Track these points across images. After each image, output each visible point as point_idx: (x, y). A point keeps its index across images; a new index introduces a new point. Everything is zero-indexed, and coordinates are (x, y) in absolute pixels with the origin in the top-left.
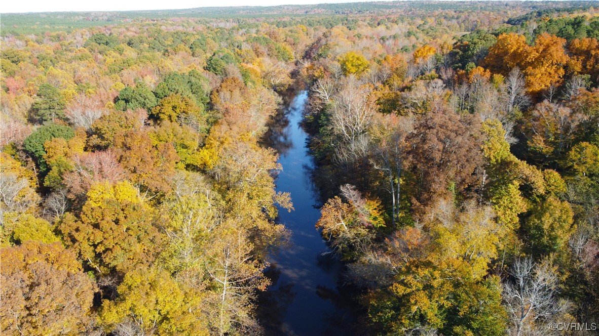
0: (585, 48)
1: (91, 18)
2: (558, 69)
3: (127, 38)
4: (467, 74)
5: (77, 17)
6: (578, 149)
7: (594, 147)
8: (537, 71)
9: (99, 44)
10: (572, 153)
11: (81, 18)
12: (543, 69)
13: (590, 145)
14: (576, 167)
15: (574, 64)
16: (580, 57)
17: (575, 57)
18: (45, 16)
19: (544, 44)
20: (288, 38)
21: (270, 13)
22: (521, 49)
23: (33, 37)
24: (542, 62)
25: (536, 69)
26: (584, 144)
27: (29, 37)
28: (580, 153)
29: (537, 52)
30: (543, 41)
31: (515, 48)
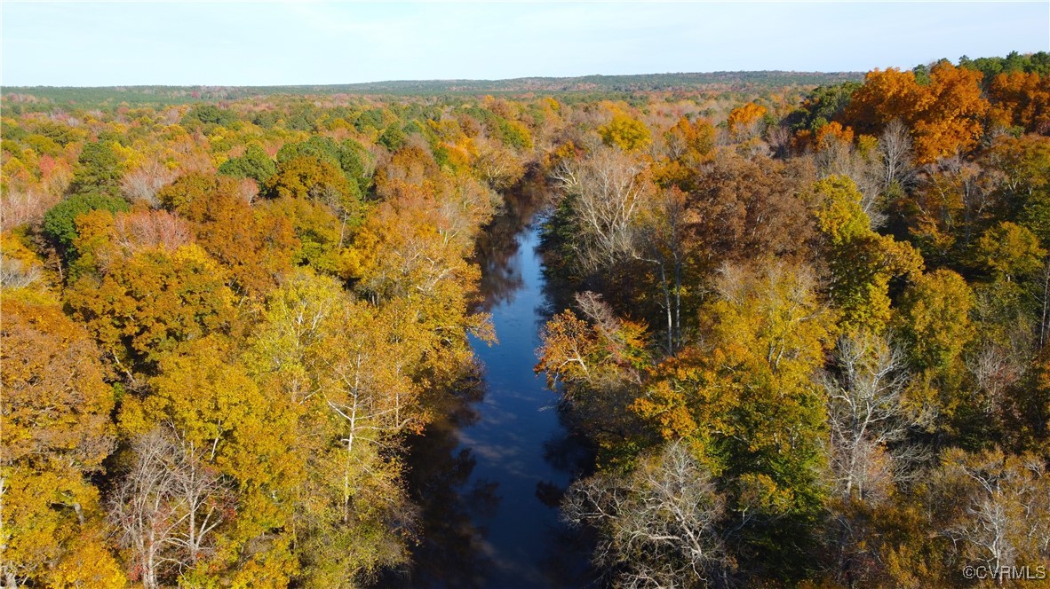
0: (1016, 87)
1: (200, 94)
2: (972, 124)
3: (253, 115)
4: (813, 136)
5: (176, 93)
6: (996, 235)
7: (1022, 231)
8: (934, 127)
9: (205, 122)
10: (985, 241)
11: (183, 93)
12: (944, 125)
13: (1016, 228)
14: (991, 263)
15: (998, 114)
16: (1008, 103)
17: (1001, 104)
18: (123, 90)
19: (945, 81)
20: (525, 116)
21: (502, 90)
22: (906, 91)
23: (98, 113)
24: (942, 112)
25: (933, 123)
26: (1005, 225)
27: (91, 113)
28: (998, 240)
29: (933, 94)
30: (943, 77)
31: (894, 90)
